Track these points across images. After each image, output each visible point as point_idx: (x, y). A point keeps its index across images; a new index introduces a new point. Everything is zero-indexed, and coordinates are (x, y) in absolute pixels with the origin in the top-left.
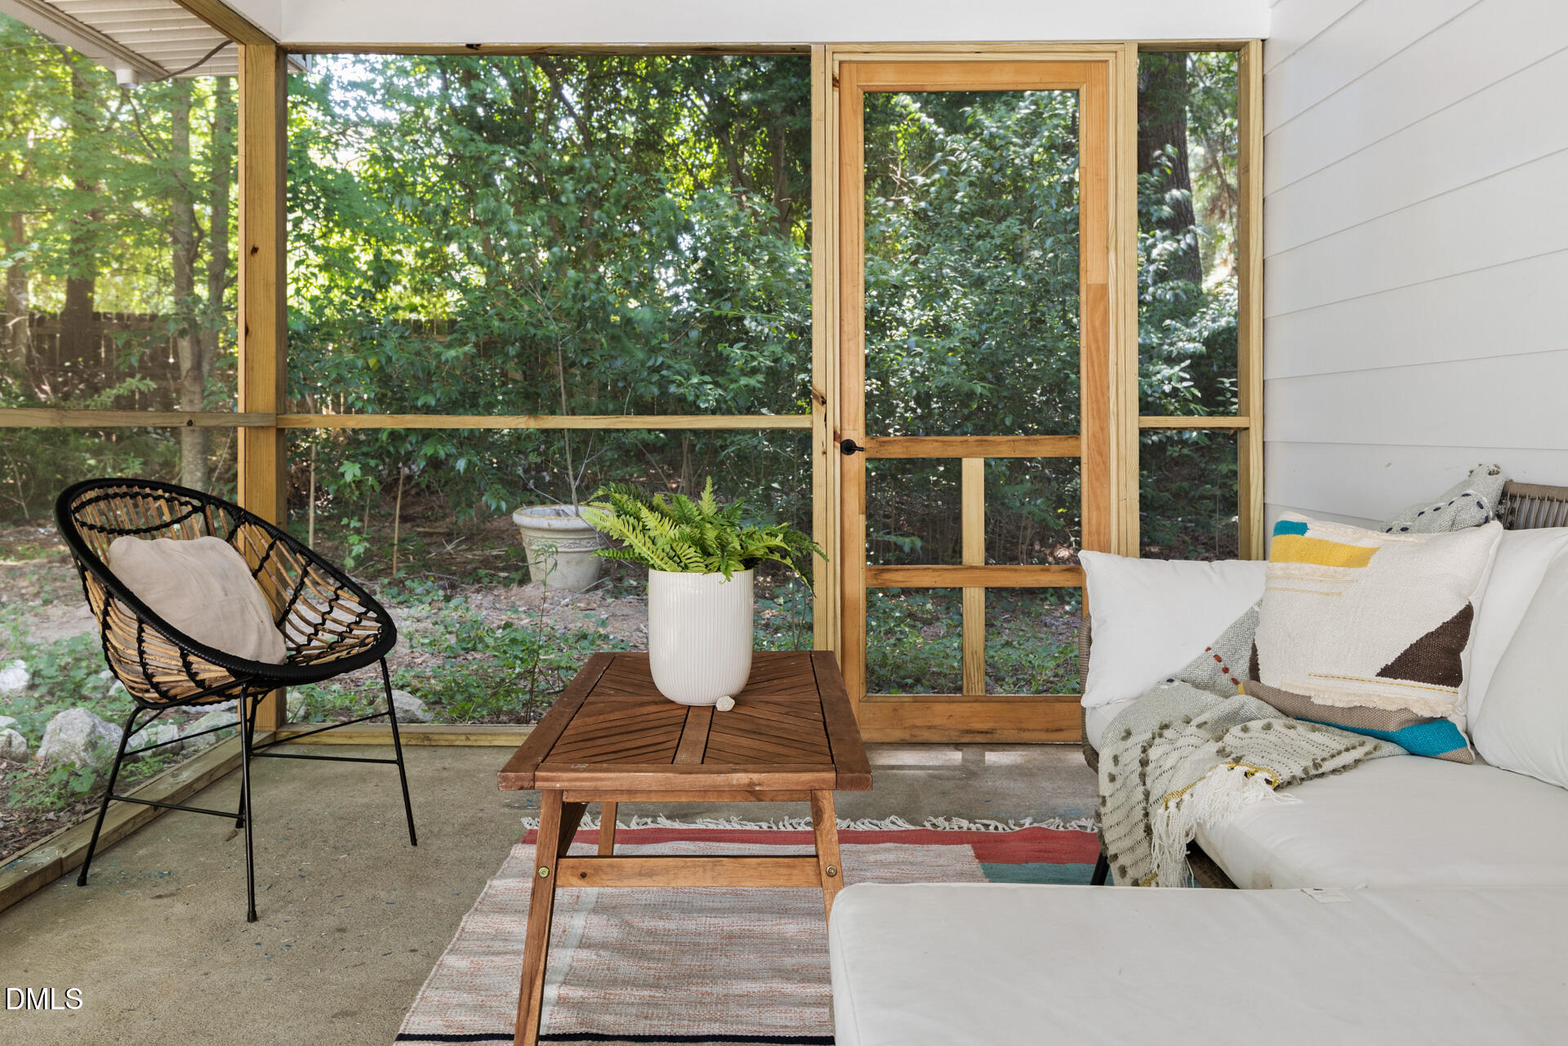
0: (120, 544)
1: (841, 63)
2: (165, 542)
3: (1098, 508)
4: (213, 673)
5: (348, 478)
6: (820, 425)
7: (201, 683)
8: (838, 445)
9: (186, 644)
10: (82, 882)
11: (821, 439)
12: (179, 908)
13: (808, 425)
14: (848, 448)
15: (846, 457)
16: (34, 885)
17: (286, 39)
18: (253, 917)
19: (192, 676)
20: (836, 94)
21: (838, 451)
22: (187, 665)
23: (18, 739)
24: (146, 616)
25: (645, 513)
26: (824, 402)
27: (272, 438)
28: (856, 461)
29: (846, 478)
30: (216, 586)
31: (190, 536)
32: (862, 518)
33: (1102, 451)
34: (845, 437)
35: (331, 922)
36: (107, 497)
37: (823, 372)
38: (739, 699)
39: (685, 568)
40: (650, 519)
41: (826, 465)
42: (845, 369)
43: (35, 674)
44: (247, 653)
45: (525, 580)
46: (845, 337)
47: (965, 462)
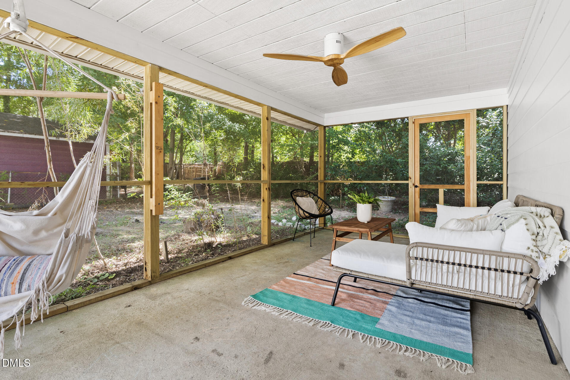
0: (297, 198)
1: (415, 119)
2: (304, 198)
3: (468, 199)
4: (307, 215)
5: (345, 190)
6: (410, 183)
7: (306, 216)
8: (414, 186)
9: (304, 211)
10: (293, 240)
11: (411, 185)
12: (303, 244)
13: (408, 182)
14: (416, 187)
15: (416, 188)
16: (288, 240)
17: (325, 125)
18: (311, 246)
19: (305, 215)
20: (414, 125)
21: (414, 187)
22: (304, 213)
23: (292, 225)
24: (299, 207)
25: (356, 195)
26: (411, 179)
27: (323, 184)
28: (418, 189)
29: (416, 192)
30: (309, 204)
31: (308, 197)
32: (419, 199)
33: (469, 188)
34: (416, 185)
35: (320, 248)
36: (297, 192)
37: (411, 174)
38: (368, 222)
39: (360, 203)
40: (356, 196)
41: (411, 190)
42: (416, 173)
43: (297, 218)
44: (313, 213)
45: (378, 210)
46: (415, 167)
47: (440, 189)
